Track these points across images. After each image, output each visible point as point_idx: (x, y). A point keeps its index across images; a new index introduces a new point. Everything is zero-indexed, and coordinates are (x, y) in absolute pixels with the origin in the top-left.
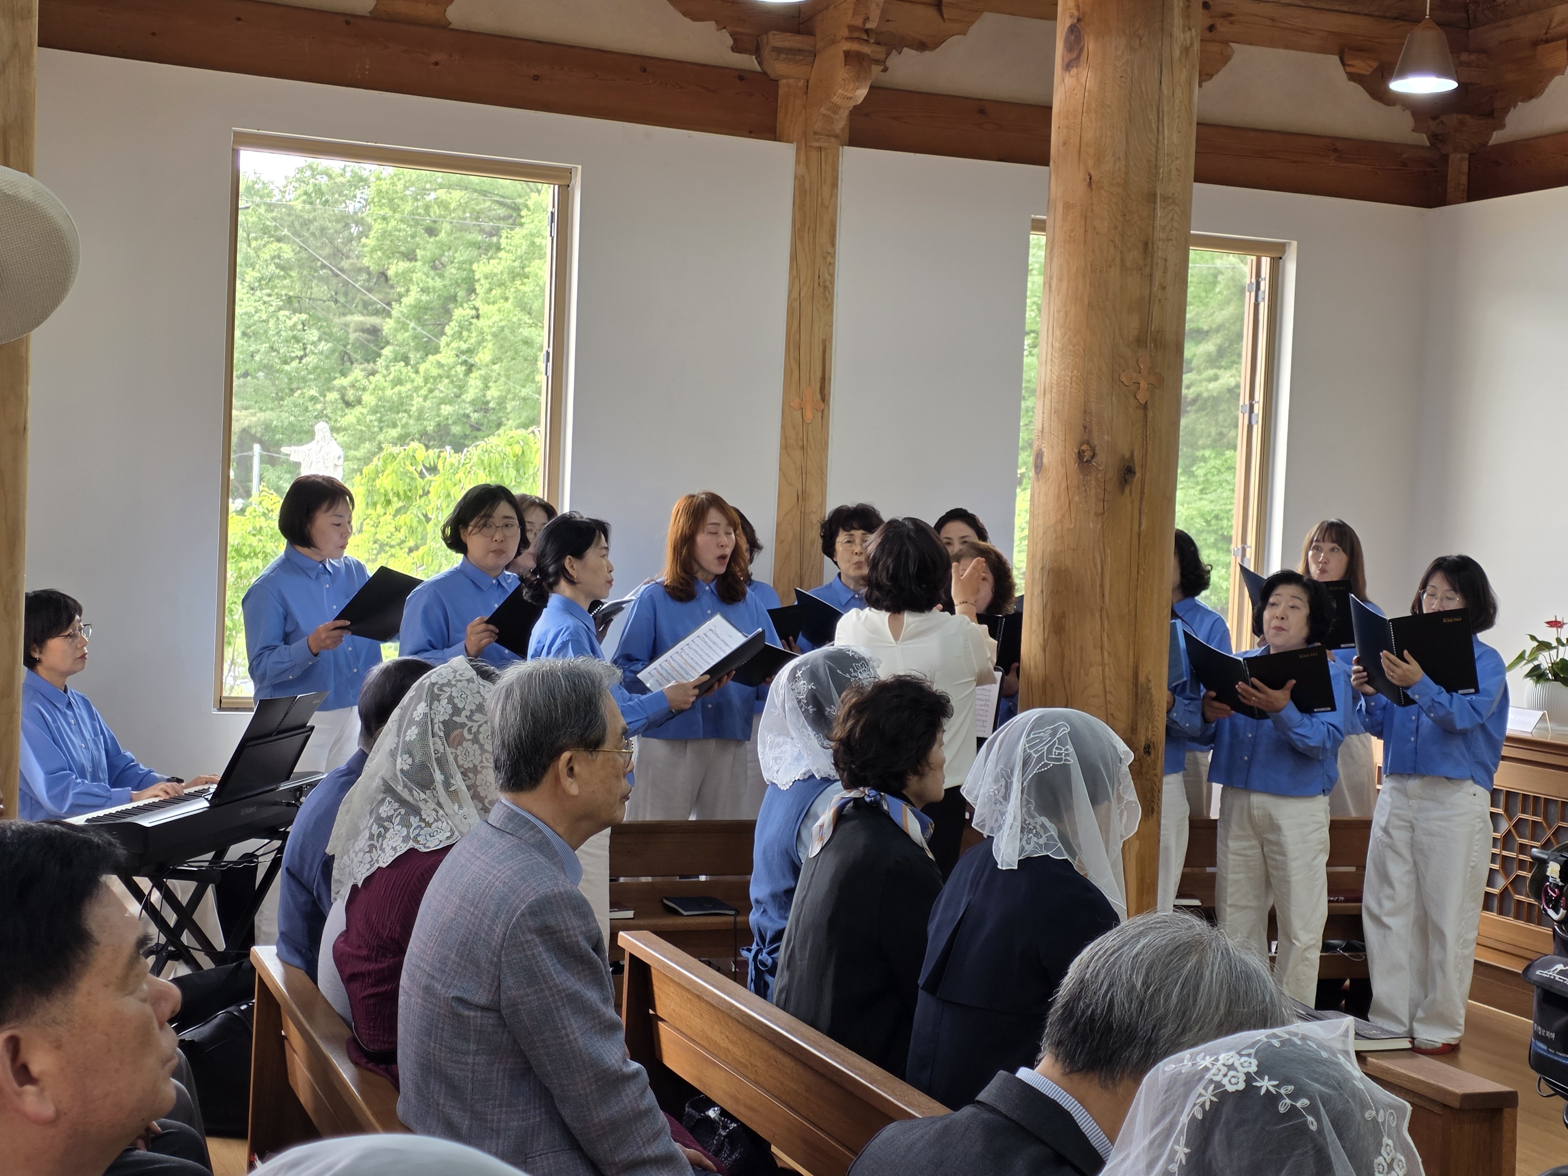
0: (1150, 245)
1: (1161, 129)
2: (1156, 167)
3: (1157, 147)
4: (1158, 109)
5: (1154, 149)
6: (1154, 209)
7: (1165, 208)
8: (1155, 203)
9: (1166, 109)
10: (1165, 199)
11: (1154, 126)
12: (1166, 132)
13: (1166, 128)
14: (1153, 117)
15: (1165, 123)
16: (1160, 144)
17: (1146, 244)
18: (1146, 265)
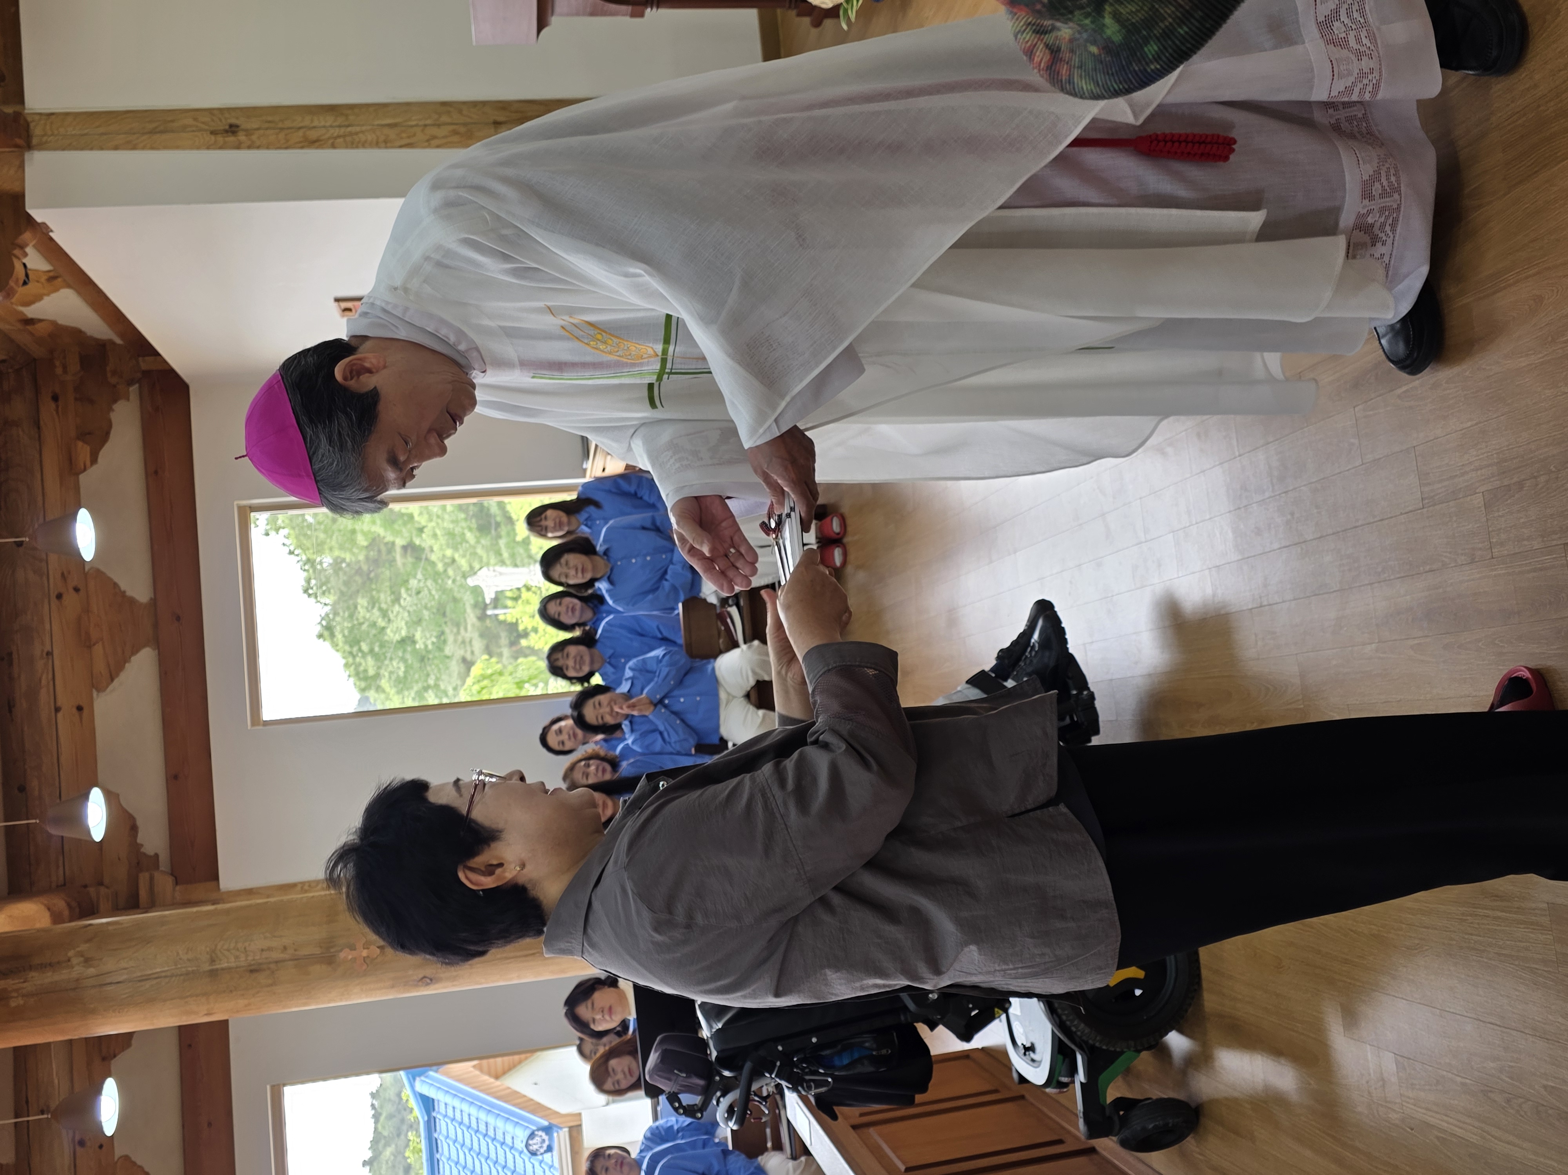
0: (252, 968)
1: (156, 976)
2: (187, 974)
3: (172, 976)
4: (140, 981)
5: (174, 978)
6: (223, 969)
7: (220, 960)
8: (217, 970)
9: (139, 974)
10: (213, 961)
11: (154, 982)
12: (158, 970)
13: (154, 971)
14: (147, 984)
15: (149, 972)
16: (169, 974)
17: (252, 971)
18: (269, 969)
